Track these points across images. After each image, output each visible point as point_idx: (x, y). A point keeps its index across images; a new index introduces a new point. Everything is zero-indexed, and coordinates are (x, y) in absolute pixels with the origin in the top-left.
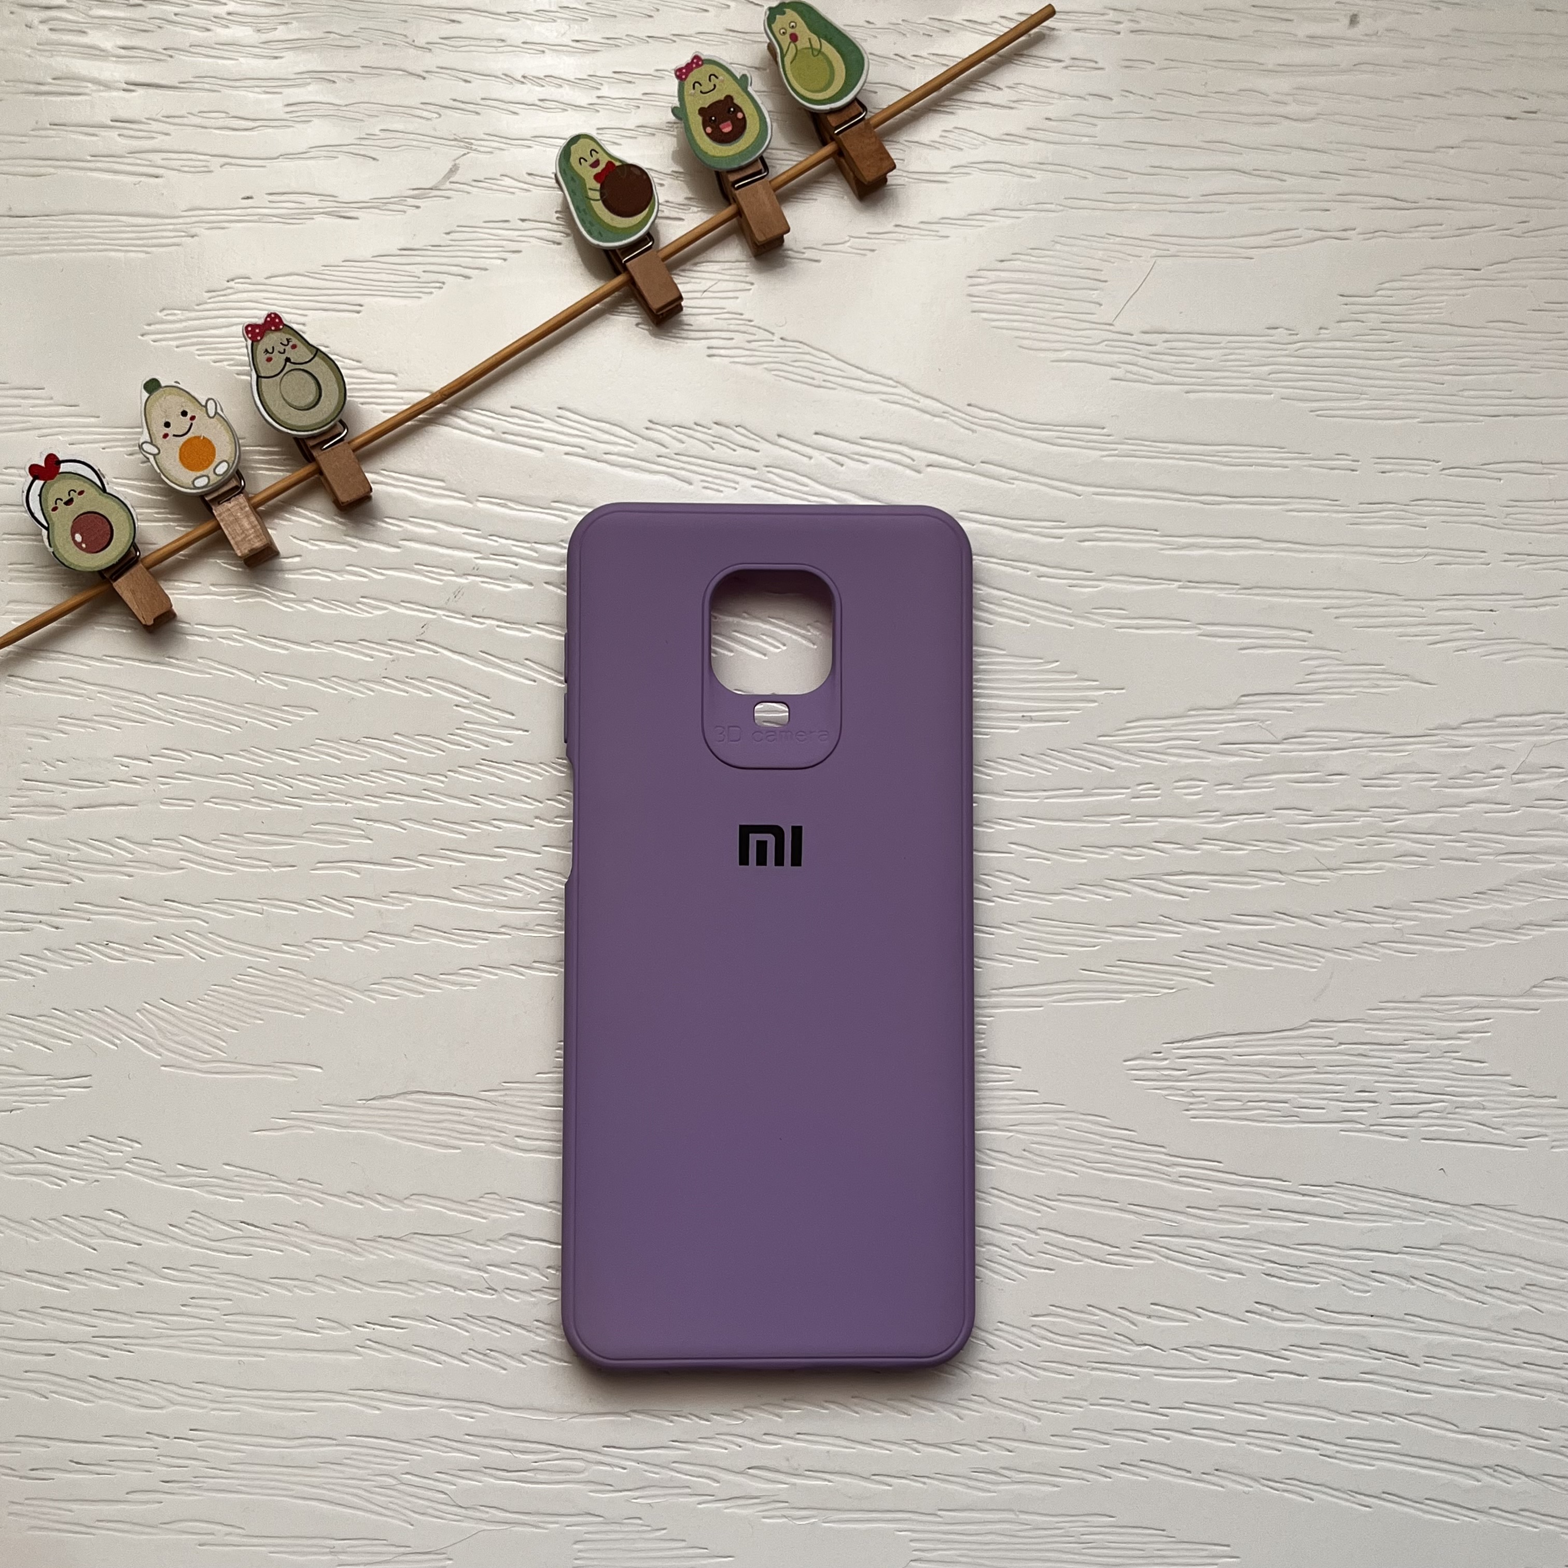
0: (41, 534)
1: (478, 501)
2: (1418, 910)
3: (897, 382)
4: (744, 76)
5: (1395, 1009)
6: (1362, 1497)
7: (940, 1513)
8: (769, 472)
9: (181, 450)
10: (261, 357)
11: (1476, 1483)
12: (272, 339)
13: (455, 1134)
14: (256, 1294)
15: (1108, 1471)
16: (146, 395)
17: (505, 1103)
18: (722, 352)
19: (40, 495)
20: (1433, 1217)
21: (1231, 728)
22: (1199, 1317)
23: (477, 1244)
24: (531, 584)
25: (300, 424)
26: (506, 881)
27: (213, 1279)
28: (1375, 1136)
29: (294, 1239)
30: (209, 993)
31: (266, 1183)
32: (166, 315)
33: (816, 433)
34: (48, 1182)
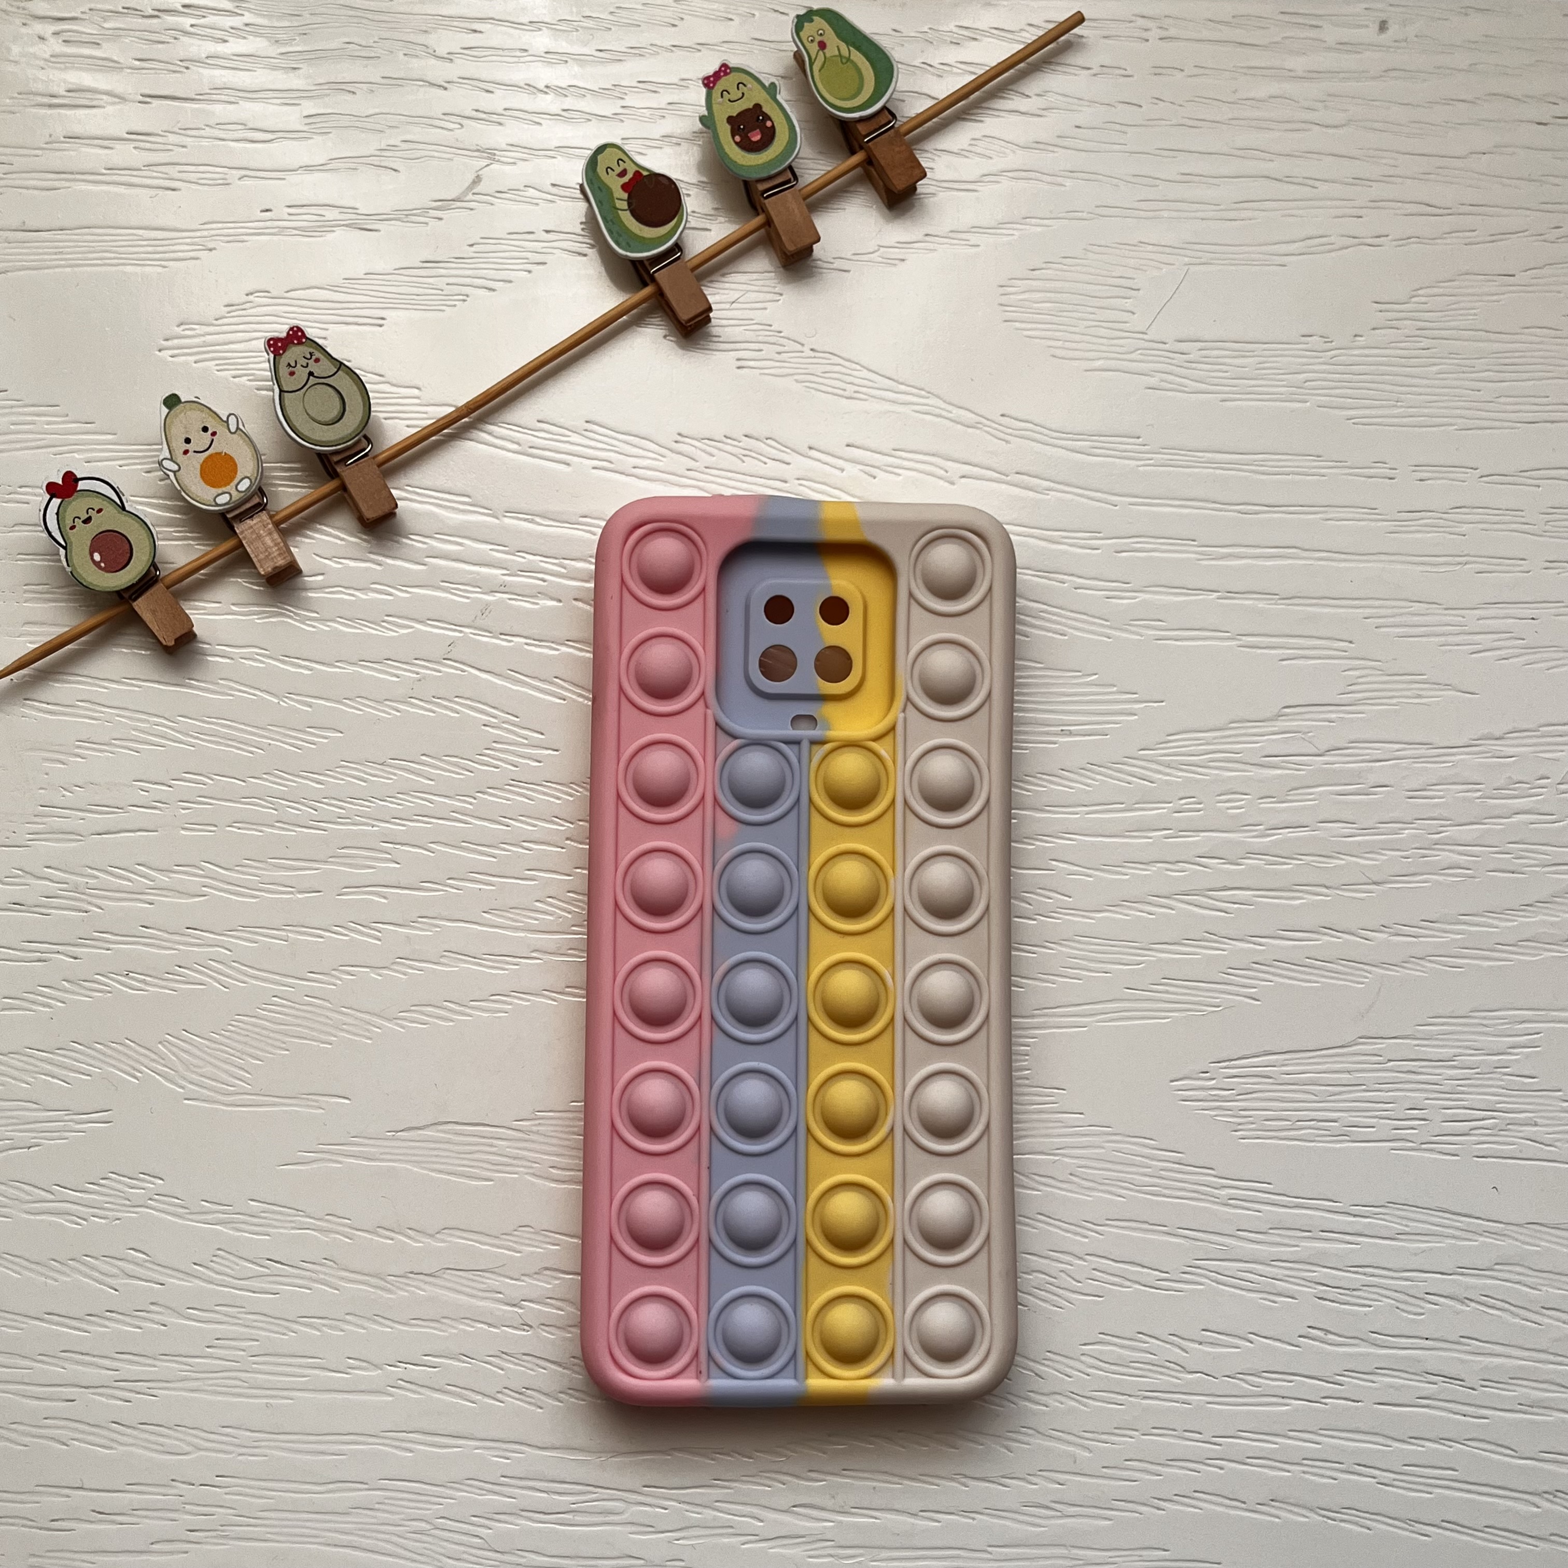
0: (58, 554)
1: (504, 516)
2: (1465, 923)
3: (929, 393)
4: (773, 84)
5: (1443, 1025)
6: (1421, 1526)
7: (990, 1549)
8: (801, 485)
9: (202, 466)
10: (284, 371)
11: (1536, 1509)
12: (295, 353)
13: (488, 1166)
14: (284, 1334)
15: (1162, 1504)
16: (165, 410)
17: (537, 1133)
18: (752, 363)
19: (57, 514)
20: (1487, 1237)
21: (1273, 740)
22: (1251, 1342)
23: (512, 1279)
24: (560, 601)
25: (324, 439)
26: (538, 904)
27: (239, 1319)
28: (1427, 1155)
29: (322, 1276)
30: (234, 1023)
31: (293, 1218)
32: (184, 330)
33: (848, 445)
34: (67, 1221)
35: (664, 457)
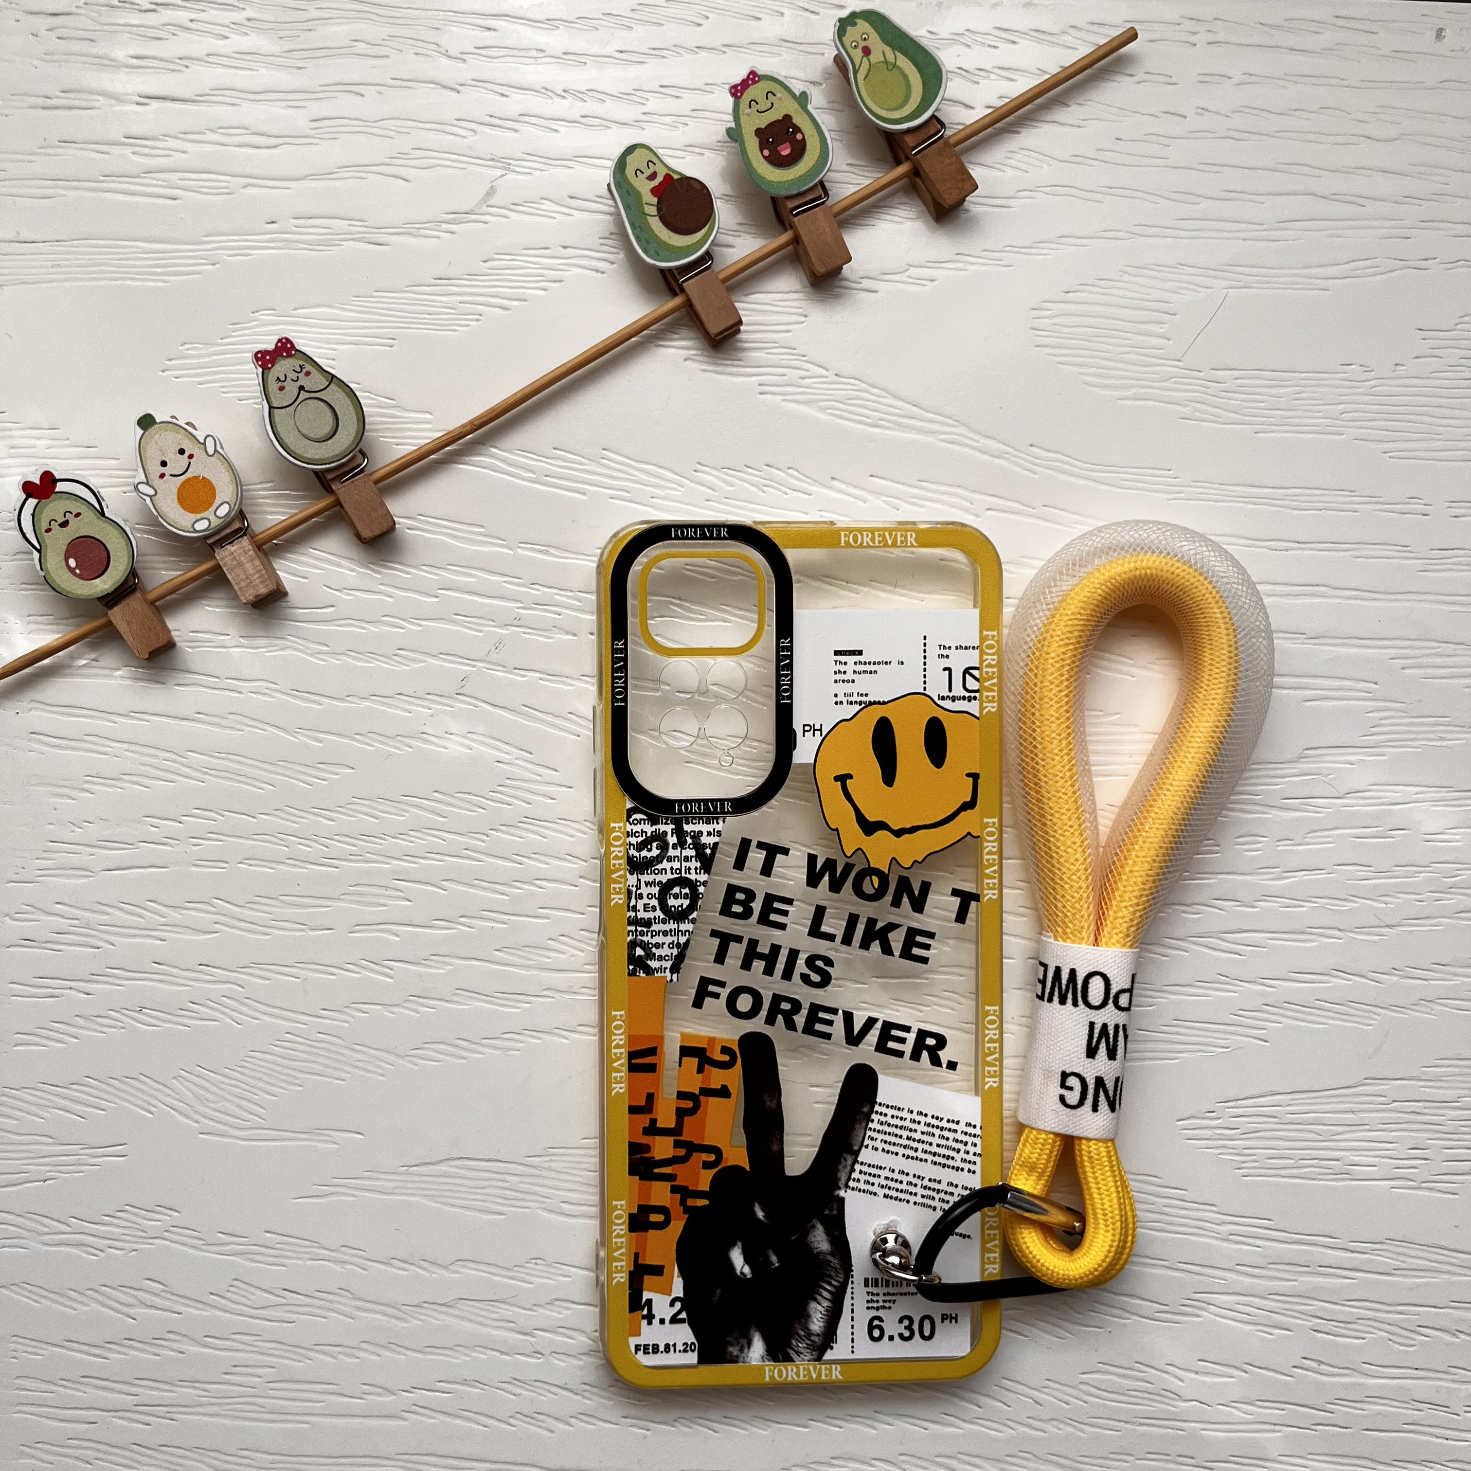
1: (519, 547)
3: (957, 421)
4: (804, 94)
5: (1449, 1066)
10: (273, 387)
12: (283, 366)
13: (499, 1200)
14: (300, 1361)
17: (549, 1169)
18: (774, 389)
21: (1295, 782)
22: (1245, 1372)
23: (524, 1308)
24: (575, 635)
25: (318, 457)
26: (551, 943)
27: (254, 1346)
28: (1426, 1193)
29: (338, 1306)
30: (248, 1059)
31: (308, 1250)
32: (188, 349)
33: (872, 476)
34: (87, 1252)
35: (682, 486)
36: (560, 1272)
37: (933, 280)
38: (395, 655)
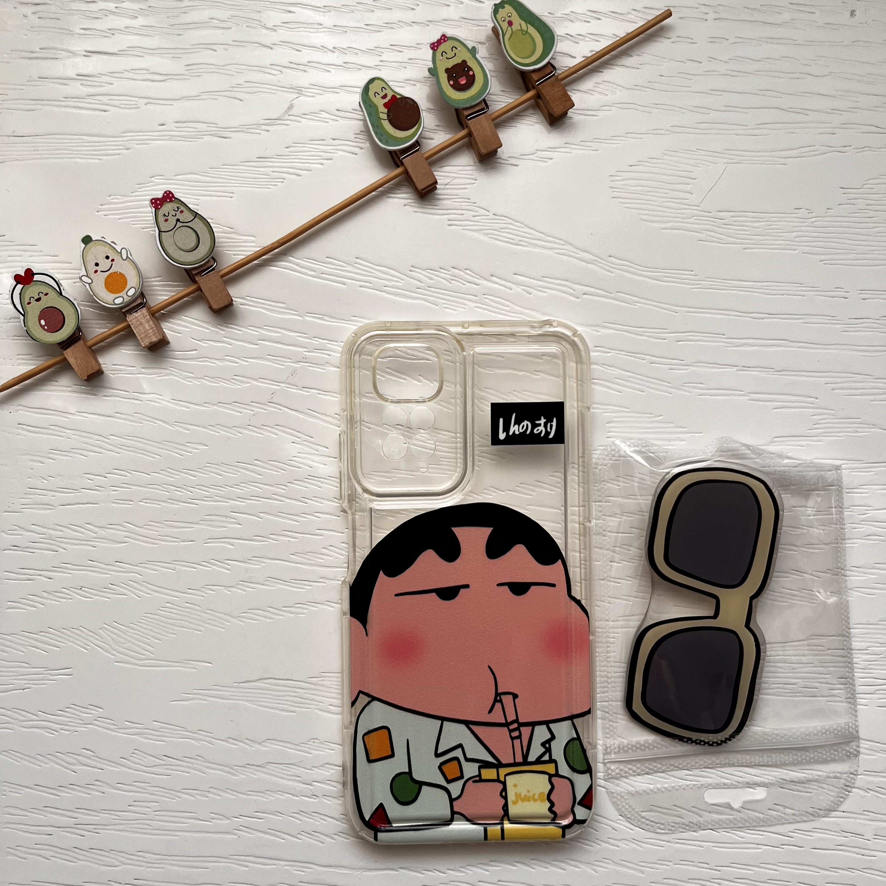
1: (306, 316)
2: (878, 568)
3: (565, 242)
4: (474, 48)
5: (862, 628)
8: (485, 298)
10: (161, 219)
12: (168, 207)
13: (292, 704)
14: (173, 799)
17: (322, 685)
18: (457, 223)
19: (20, 294)
20: (880, 753)
22: (740, 812)
23: (306, 769)
25: (188, 261)
26: (323, 550)
27: (146, 789)
29: (196, 766)
30: (143, 618)
31: (179, 732)
32: (112, 199)
33: (515, 274)
34: (46, 732)
35: (403, 280)
36: (328, 747)
37: (551, 159)
38: (233, 379)
